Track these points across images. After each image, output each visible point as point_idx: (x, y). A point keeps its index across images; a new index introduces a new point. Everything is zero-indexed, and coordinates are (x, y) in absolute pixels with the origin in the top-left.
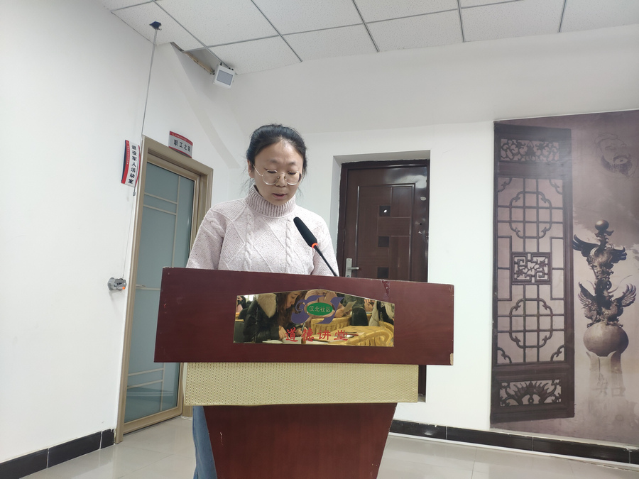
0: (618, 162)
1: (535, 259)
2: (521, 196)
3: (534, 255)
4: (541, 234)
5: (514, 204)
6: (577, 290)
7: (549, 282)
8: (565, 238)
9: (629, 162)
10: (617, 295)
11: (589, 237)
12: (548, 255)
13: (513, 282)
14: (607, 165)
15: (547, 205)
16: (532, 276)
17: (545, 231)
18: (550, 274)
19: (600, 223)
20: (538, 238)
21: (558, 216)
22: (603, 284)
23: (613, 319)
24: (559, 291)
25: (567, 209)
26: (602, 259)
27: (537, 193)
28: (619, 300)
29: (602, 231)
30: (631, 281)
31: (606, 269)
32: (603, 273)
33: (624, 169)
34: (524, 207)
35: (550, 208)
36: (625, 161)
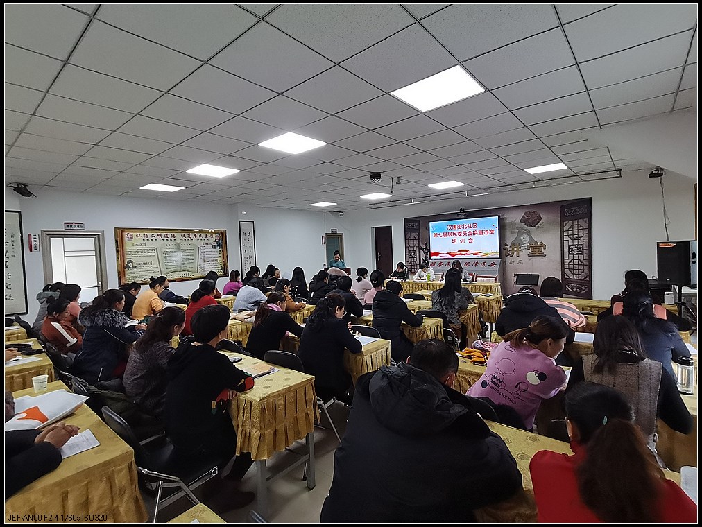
1: (413, 252)
2: (410, 237)
4: (414, 246)
7: (416, 257)
8: (419, 247)
12: (416, 251)
13: (409, 257)
15: (415, 239)
21: (417, 242)
22: (426, 257)
25: (419, 240)
26: (426, 251)
27: (413, 236)
29: (426, 245)
31: (427, 254)
34: (411, 240)
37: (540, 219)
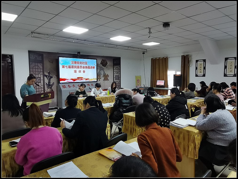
0: (51, 61)
1: (38, 78)
2: (35, 66)
3: (37, 78)
4: (39, 74)
5: (33, 68)
6: (45, 83)
7: (40, 82)
8: (43, 74)
9: (53, 62)
10: (52, 84)
11: (47, 74)
14: (49, 62)
15: (40, 68)
16: (37, 81)
17: (39, 73)
18: (41, 81)
19: (49, 72)
20: (38, 74)
21: (42, 70)
22: (49, 82)
23: (51, 88)
24: (42, 84)
25: (43, 69)
26: (49, 78)
27: (38, 66)
28: (52, 85)
29: (49, 73)
30: (53, 82)
31: (50, 80)
32: (49, 80)
33: (52, 62)
34: (35, 69)
35: (40, 69)
36: (52, 61)
37: (107, 63)
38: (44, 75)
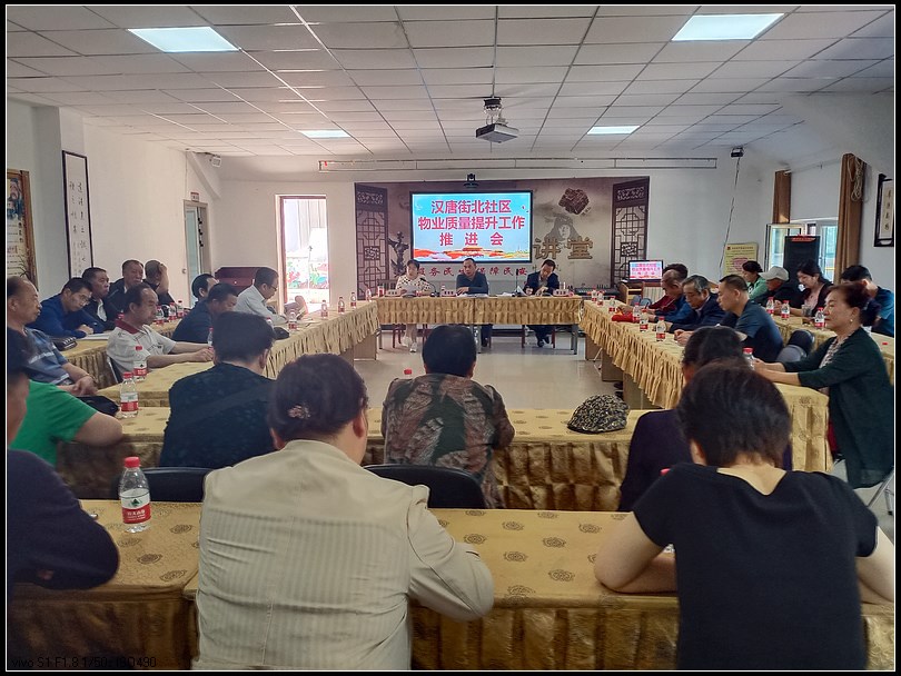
1: (373, 249)
2: (367, 220)
5: (364, 224)
7: (379, 259)
12: (379, 247)
13: (365, 259)
15: (378, 224)
16: (372, 257)
17: (377, 236)
18: (379, 256)
20: (374, 239)
21: (382, 229)
24: (383, 263)
25: (386, 227)
27: (374, 219)
34: (369, 225)
35: (380, 226)
37: (586, 201)
38: (389, 242)
